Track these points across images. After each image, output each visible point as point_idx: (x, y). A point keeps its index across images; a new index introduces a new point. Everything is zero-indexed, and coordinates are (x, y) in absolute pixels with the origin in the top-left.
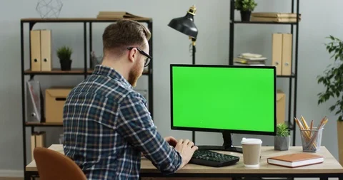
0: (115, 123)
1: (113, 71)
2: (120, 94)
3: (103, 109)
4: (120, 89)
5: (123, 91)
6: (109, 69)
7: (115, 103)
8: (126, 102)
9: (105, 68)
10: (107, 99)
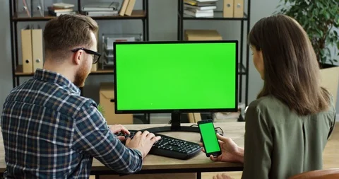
0: (72, 140)
1: (60, 77)
2: (74, 106)
3: (57, 126)
4: (72, 100)
5: (76, 102)
6: (55, 75)
7: (69, 118)
8: (81, 115)
9: (50, 74)
10: (59, 114)
